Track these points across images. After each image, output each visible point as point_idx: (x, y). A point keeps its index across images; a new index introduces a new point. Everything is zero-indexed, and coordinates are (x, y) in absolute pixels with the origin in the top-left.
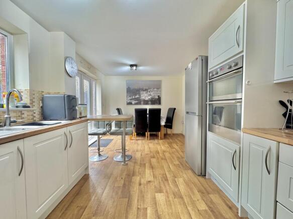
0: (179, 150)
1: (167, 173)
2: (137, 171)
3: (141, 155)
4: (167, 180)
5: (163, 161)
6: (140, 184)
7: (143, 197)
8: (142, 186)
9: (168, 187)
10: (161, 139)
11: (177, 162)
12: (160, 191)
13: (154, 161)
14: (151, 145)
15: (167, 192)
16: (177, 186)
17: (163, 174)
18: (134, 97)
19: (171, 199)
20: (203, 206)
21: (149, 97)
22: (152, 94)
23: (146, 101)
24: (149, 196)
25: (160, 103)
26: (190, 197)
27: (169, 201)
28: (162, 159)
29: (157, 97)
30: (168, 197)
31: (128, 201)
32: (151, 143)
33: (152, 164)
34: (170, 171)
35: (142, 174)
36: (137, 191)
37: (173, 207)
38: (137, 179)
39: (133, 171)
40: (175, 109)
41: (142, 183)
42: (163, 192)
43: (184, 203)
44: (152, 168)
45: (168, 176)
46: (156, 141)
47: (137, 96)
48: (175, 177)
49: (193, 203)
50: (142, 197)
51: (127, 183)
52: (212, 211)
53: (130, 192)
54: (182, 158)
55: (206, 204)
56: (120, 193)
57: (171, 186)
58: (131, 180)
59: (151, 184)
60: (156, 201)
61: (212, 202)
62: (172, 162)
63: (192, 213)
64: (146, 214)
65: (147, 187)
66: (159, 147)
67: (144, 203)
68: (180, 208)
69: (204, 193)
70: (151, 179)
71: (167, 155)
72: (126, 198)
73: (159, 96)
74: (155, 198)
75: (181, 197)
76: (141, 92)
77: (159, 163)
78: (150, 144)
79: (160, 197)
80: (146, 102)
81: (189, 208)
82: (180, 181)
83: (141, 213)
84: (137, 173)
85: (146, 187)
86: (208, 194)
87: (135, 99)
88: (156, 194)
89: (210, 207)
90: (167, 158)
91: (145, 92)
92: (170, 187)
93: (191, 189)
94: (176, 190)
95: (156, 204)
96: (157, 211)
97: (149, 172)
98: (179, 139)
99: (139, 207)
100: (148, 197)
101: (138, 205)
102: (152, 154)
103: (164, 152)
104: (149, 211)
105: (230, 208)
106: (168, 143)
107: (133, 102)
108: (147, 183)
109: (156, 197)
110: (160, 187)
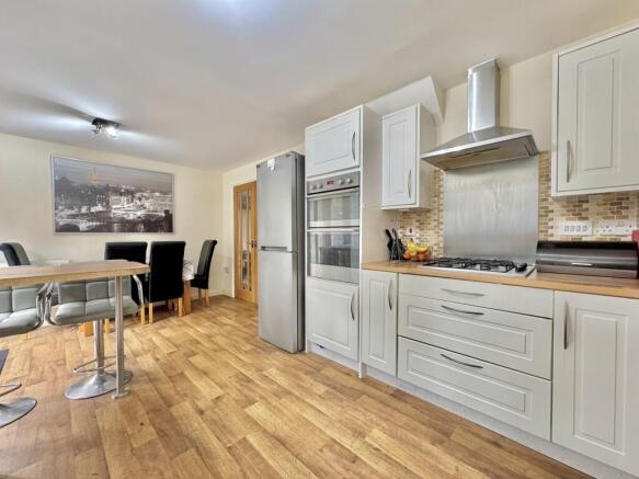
0: (237, 325)
1: (242, 370)
2: (172, 392)
3: (157, 360)
4: (249, 381)
5: (218, 354)
6: (201, 412)
7: (224, 426)
8: (208, 413)
9: (259, 391)
10: (185, 313)
11: (249, 347)
12: (251, 402)
13: (198, 360)
14: (166, 332)
15: (262, 397)
16: (272, 382)
17: (237, 376)
18: (84, 210)
19: (274, 403)
20: (321, 389)
21: (139, 213)
22: (147, 204)
23: (128, 222)
24: (235, 419)
25: (170, 229)
26: (299, 386)
27: (275, 407)
28: (215, 351)
29: (163, 215)
30: (269, 403)
31: (197, 450)
32: (164, 328)
33: (200, 367)
34: (245, 365)
35: (191, 394)
36: (204, 425)
37: (285, 411)
38: (184, 408)
39: (163, 398)
40: (215, 242)
41: (203, 408)
42: (256, 401)
43: (297, 398)
44: (206, 373)
45: (248, 374)
46: (173, 321)
47: (99, 208)
48: (262, 371)
49: (308, 391)
50: (221, 428)
51: (165, 426)
52: (334, 388)
53: (187, 436)
54: (254, 337)
55: (324, 384)
56: (163, 452)
57: (263, 385)
58: (171, 415)
59: (225, 400)
60: (252, 420)
61: (328, 379)
62: (239, 350)
63: (314, 403)
64: (251, 446)
65: (221, 409)
66: (191, 332)
67: (233, 435)
68: (296, 408)
69: (314, 372)
70: (218, 392)
71: (221, 340)
72: (187, 449)
73: (167, 212)
74: (248, 416)
75: (289, 393)
76: (113, 198)
77: (214, 360)
78: (162, 331)
79: (257, 411)
80: (130, 226)
81: (308, 400)
82: (273, 372)
83: (240, 450)
84: (177, 397)
85: (216, 410)
86: (319, 371)
87: (91, 216)
88: (246, 410)
89: (329, 386)
90: (225, 347)
91: (124, 199)
92: (261, 388)
93: (296, 376)
94: (275, 387)
95: (256, 423)
96: (265, 431)
97: (203, 384)
98: (223, 305)
99: (229, 445)
100: (235, 422)
101: (224, 444)
102: (183, 351)
103: (209, 337)
104: (252, 439)
105: (349, 375)
106: (208, 319)
107: (83, 225)
108: (215, 403)
109: (250, 413)
110: (246, 396)
